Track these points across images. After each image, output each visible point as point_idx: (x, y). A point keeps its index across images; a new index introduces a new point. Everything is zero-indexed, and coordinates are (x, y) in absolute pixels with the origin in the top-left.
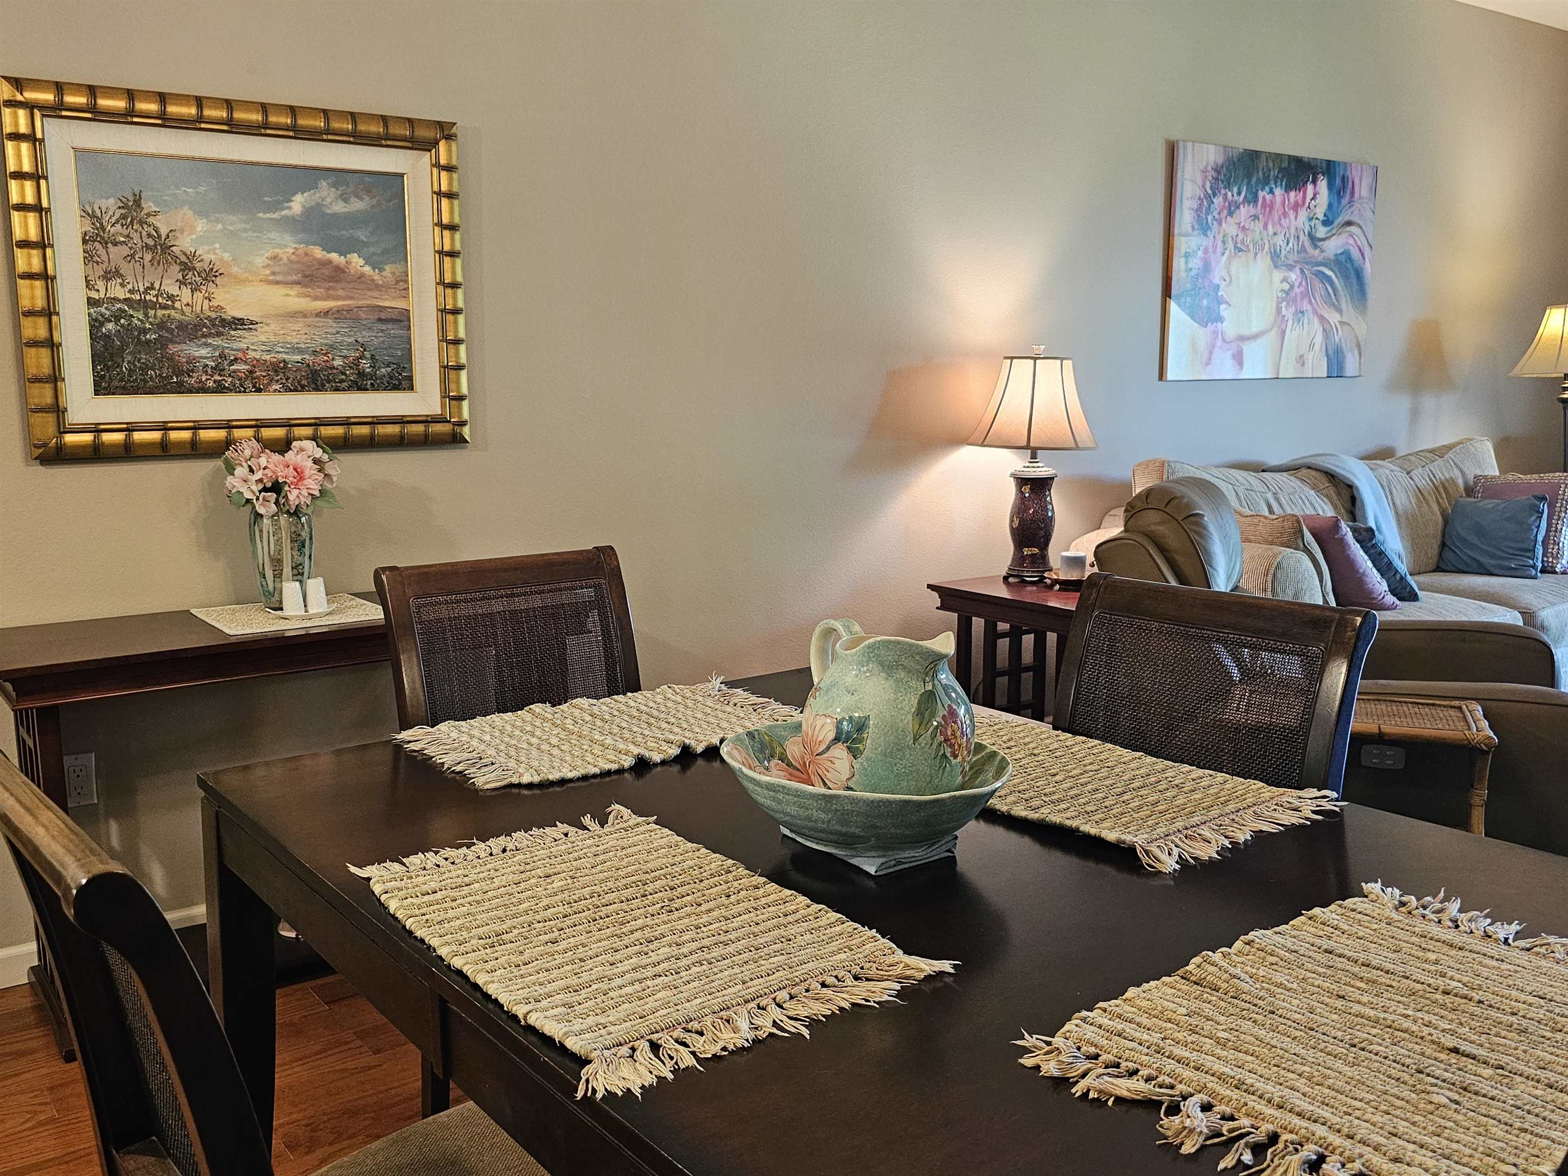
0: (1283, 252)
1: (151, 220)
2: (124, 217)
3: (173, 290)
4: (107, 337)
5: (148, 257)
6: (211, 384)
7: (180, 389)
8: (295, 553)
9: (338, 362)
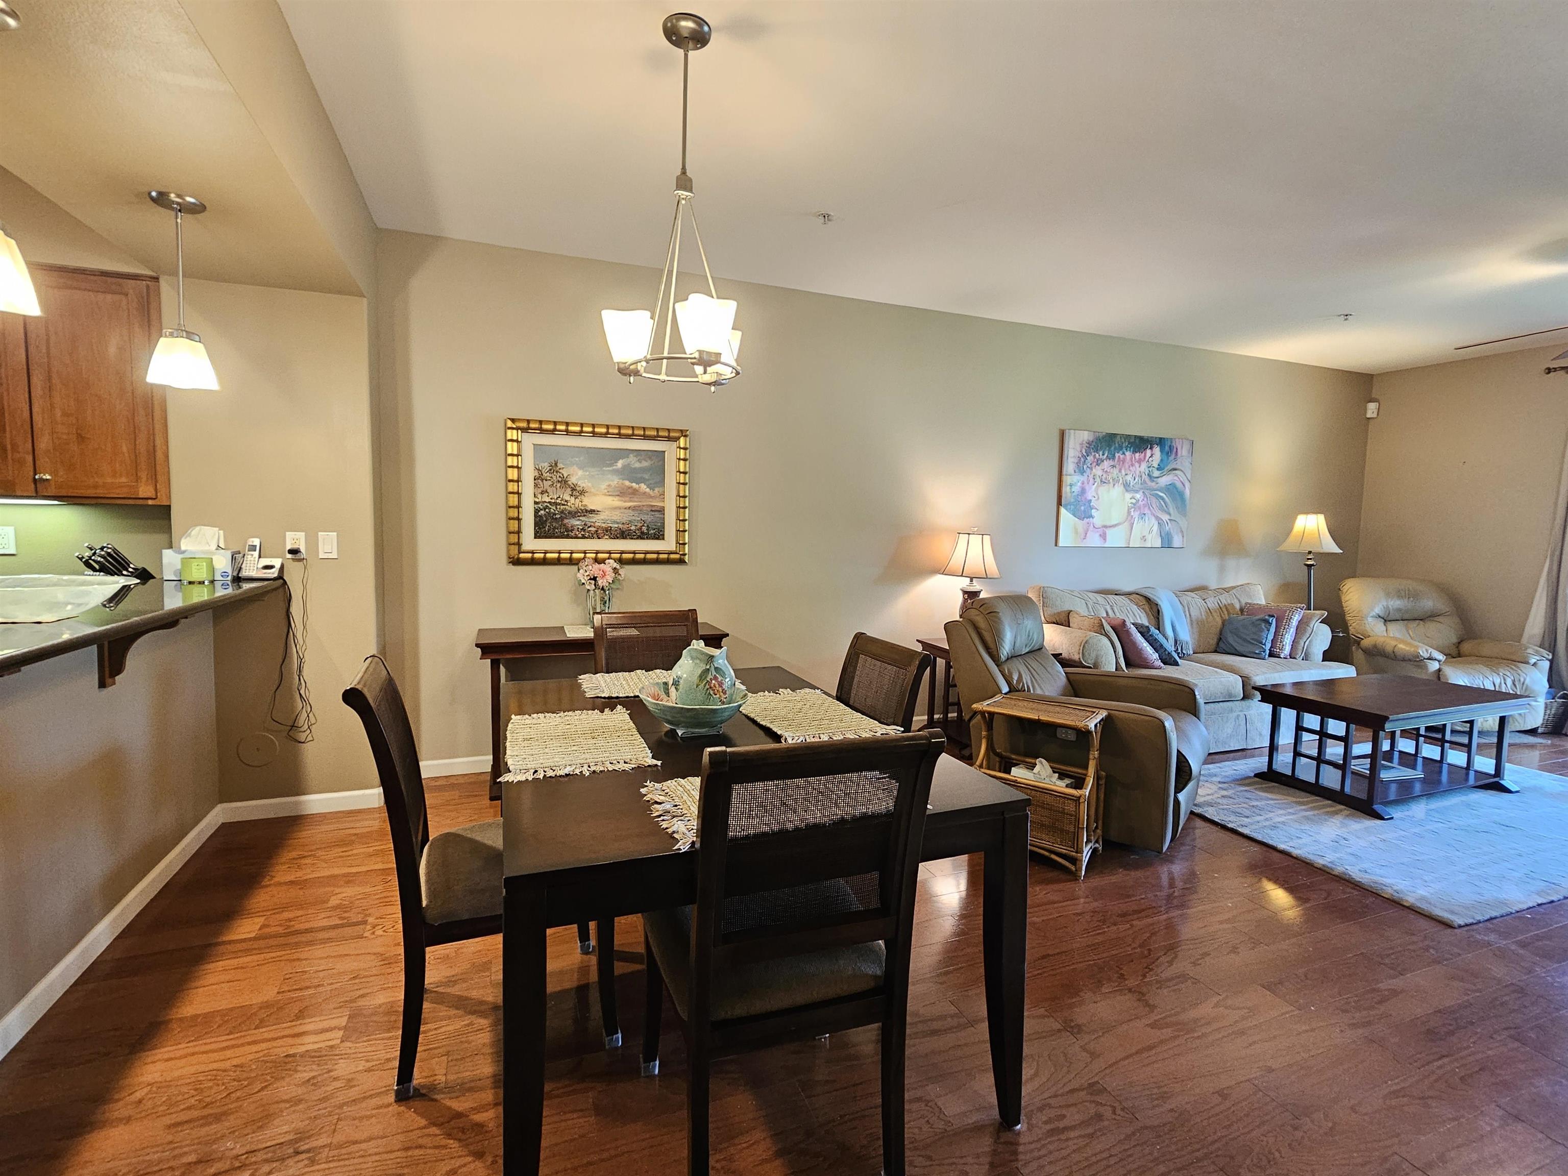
0: (1132, 484)
1: (560, 471)
2: (550, 470)
3: (567, 497)
4: (541, 516)
5: (559, 485)
6: (580, 535)
7: (568, 537)
8: (602, 606)
9: (633, 528)
